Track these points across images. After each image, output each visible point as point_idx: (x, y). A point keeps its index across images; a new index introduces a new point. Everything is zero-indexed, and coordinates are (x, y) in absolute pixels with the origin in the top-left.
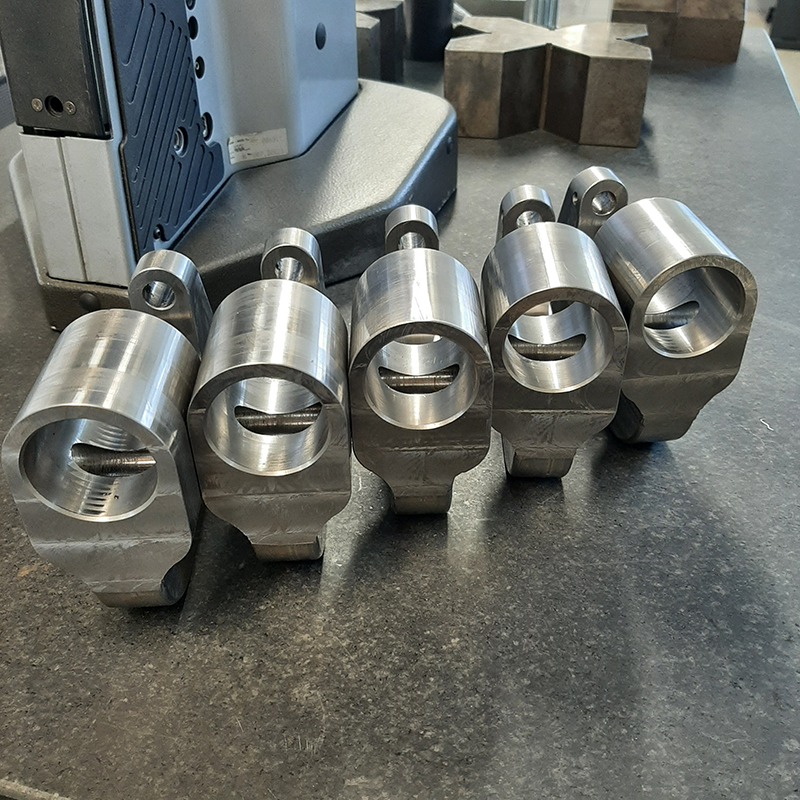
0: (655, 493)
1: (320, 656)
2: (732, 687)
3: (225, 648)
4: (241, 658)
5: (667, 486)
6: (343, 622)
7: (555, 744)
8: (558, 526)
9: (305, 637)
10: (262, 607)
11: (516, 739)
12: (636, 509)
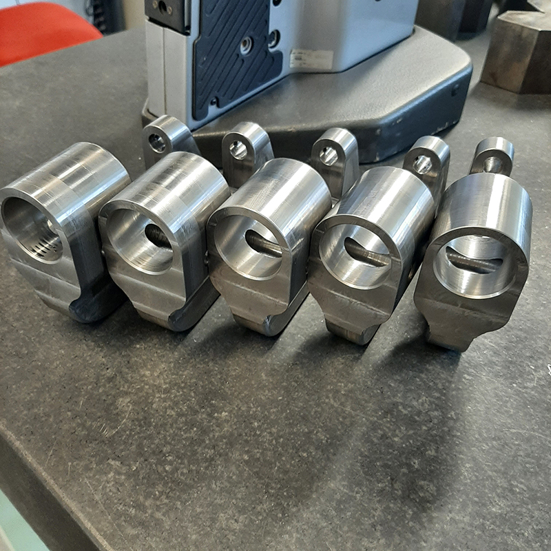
0: (424, 382)
1: (147, 387)
2: (370, 526)
3: (104, 359)
4: (108, 369)
5: (438, 381)
6: (173, 374)
7: (234, 501)
8: (342, 375)
9: (148, 373)
10: (138, 346)
11: (214, 486)
12: (403, 387)
